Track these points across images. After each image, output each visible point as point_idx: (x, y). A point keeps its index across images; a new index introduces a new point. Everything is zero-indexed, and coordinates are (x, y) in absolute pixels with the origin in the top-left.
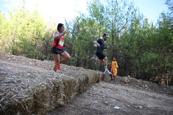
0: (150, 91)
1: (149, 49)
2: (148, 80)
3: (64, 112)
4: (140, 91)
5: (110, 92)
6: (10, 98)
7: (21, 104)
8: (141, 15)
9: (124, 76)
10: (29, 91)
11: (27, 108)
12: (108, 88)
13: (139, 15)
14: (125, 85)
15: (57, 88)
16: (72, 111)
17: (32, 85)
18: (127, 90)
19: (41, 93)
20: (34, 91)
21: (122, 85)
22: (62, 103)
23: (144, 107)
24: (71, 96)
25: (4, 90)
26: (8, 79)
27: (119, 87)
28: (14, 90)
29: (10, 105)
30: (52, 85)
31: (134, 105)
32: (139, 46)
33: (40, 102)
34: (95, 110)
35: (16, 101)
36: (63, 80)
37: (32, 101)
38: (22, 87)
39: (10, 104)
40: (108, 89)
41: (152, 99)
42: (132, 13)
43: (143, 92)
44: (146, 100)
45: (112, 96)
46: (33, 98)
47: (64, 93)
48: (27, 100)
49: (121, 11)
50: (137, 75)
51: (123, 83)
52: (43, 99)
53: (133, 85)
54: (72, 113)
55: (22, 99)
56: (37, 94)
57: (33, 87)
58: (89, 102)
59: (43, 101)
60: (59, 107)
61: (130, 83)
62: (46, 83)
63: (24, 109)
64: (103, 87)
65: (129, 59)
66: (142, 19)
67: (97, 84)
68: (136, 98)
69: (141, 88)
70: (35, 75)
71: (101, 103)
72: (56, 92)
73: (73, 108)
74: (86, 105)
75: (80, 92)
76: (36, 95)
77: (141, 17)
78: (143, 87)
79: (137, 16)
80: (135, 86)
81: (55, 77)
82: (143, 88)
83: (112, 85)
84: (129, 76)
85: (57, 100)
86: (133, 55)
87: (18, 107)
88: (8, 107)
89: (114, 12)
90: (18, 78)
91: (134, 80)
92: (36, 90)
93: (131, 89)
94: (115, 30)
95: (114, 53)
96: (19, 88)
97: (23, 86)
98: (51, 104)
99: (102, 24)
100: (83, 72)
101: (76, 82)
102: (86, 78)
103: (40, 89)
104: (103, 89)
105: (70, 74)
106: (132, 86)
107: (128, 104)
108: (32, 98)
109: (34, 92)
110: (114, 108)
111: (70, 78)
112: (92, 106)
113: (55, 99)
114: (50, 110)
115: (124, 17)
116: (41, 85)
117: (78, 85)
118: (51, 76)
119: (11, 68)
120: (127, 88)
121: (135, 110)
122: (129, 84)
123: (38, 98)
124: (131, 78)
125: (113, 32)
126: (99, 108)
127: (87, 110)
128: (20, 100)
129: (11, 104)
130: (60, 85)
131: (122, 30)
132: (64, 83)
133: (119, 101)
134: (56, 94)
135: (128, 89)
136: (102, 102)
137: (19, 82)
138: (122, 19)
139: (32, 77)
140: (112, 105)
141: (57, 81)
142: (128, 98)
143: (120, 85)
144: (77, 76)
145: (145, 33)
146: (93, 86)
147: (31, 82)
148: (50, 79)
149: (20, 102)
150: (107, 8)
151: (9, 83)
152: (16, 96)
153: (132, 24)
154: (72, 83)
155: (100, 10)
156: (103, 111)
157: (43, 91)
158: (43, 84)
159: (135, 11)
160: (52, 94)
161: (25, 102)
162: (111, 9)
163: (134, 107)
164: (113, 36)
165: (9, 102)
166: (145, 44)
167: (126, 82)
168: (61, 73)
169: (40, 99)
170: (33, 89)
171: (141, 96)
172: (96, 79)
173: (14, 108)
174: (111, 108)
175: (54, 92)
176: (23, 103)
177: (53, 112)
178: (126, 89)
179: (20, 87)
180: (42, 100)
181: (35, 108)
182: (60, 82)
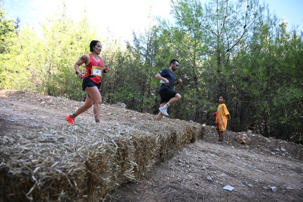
0: (290, 160)
1: (289, 80)
2: (287, 138)
3: (135, 192)
4: (271, 159)
5: (215, 159)
6: (49, 168)
7: (67, 177)
8: (272, 17)
9: (240, 132)
10: (78, 156)
11: (76, 185)
12: (212, 153)
13: (268, 17)
14: (243, 147)
15: (124, 151)
16: (150, 192)
17: (83, 146)
18: (247, 157)
19: (97, 160)
20: (86, 156)
21: (237, 147)
22: (132, 177)
23: (280, 189)
24: (146, 166)
25: (39, 154)
26: (44, 136)
27: (231, 150)
28: (54, 153)
29: (49, 180)
30: (115, 146)
31: (261, 183)
32: (268, 75)
33: (96, 175)
34: (190, 191)
35: (58, 173)
36: (134, 138)
37: (82, 173)
38: (67, 149)
39: (49, 176)
40: (212, 155)
41: (295, 174)
42: (256, 15)
43: (278, 160)
44: (284, 176)
45: (219, 167)
46: (85, 168)
47: (136, 160)
48: (76, 171)
49: (233, 12)
50: (266, 129)
51: (239, 144)
52: (100, 170)
53: (258, 147)
54: (149, 195)
55: (68, 168)
56: (91, 162)
57: (84, 149)
58: (177, 177)
59: (102, 172)
60: (127, 184)
61: (252, 144)
62: (105, 143)
63: (71, 185)
64: (203, 151)
65: (249, 100)
66: (275, 25)
67: (192, 144)
68: (264, 171)
69: (274, 153)
70: (86, 130)
71: (199, 179)
72: (122, 158)
73: (150, 187)
74: (173, 182)
75: (162, 159)
76: (89, 162)
77: (273, 21)
78: (277, 151)
79: (265, 20)
80: (262, 150)
81: (120, 132)
82: (277, 154)
83: (218, 148)
84: (250, 131)
85: (123, 172)
86: (256, 93)
87: (63, 182)
88: (46, 183)
89: (222, 15)
90: (60, 134)
91: (260, 138)
92: (89, 154)
93: (254, 156)
94: (223, 47)
95: (221, 89)
96: (62, 150)
97: (67, 147)
98: (113, 178)
99: (198, 37)
100: (166, 124)
101: (155, 141)
102: (172, 134)
103: (97, 153)
104: (202, 155)
105: (143, 128)
106: (256, 150)
107: (250, 182)
108: (82, 168)
109: (86, 158)
110: (223, 188)
111: (144, 134)
112: (184, 183)
113: (120, 171)
114: (113, 189)
115: (239, 23)
116: (97, 145)
117: (158, 146)
118: (113, 130)
119: (46, 117)
120: (246, 153)
121: (263, 194)
122: (249, 145)
123: (94, 169)
124: (254, 135)
125: (219, 51)
126: (197, 187)
127: (175, 191)
128: (64, 170)
129: (51, 177)
130: (128, 146)
131: (236, 47)
132: (135, 144)
133: (233, 176)
134: (121, 162)
135: (249, 155)
136: (201, 177)
137: (62, 140)
138: (236, 27)
139: (82, 133)
140: (219, 184)
141: (124, 139)
142: (250, 172)
143: (233, 147)
144: (156, 131)
145: (279, 51)
146: (185, 149)
147: (81, 141)
148: (111, 136)
149: (64, 174)
150: (208, 8)
151: (45, 142)
152: (58, 164)
153: (255, 35)
154: (147, 143)
155: (194, 13)
156: (203, 194)
157: (100, 156)
158: (100, 144)
159: (261, 11)
160: (116, 161)
161: (72, 174)
162: (215, 9)
163: (261, 187)
164: (219, 59)
165: (47, 175)
166: (279, 71)
167: (245, 142)
168: (129, 125)
169: (97, 170)
170: (85, 153)
171: (273, 168)
172: (189, 137)
173: (56, 184)
174: (218, 188)
175: (119, 159)
176: (69, 175)
177: (117, 193)
178: (244, 154)
179: (63, 148)
180: (99, 172)
181: (88, 184)
182: (129, 141)
